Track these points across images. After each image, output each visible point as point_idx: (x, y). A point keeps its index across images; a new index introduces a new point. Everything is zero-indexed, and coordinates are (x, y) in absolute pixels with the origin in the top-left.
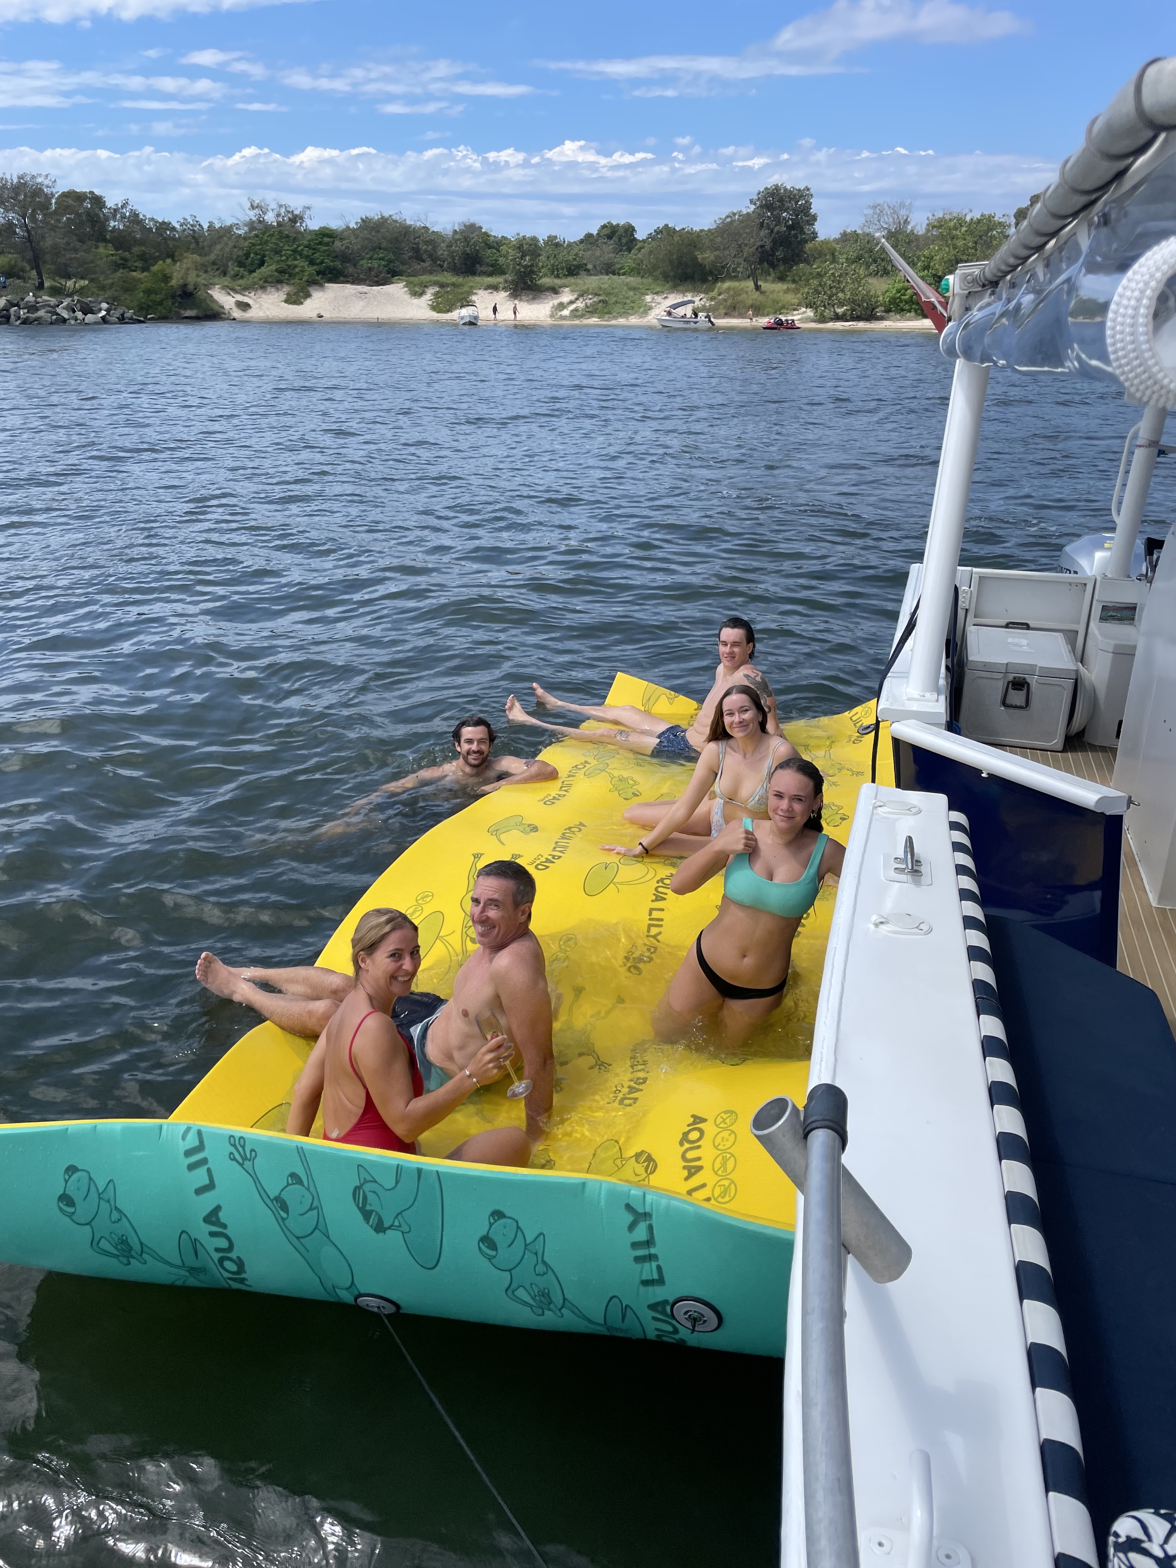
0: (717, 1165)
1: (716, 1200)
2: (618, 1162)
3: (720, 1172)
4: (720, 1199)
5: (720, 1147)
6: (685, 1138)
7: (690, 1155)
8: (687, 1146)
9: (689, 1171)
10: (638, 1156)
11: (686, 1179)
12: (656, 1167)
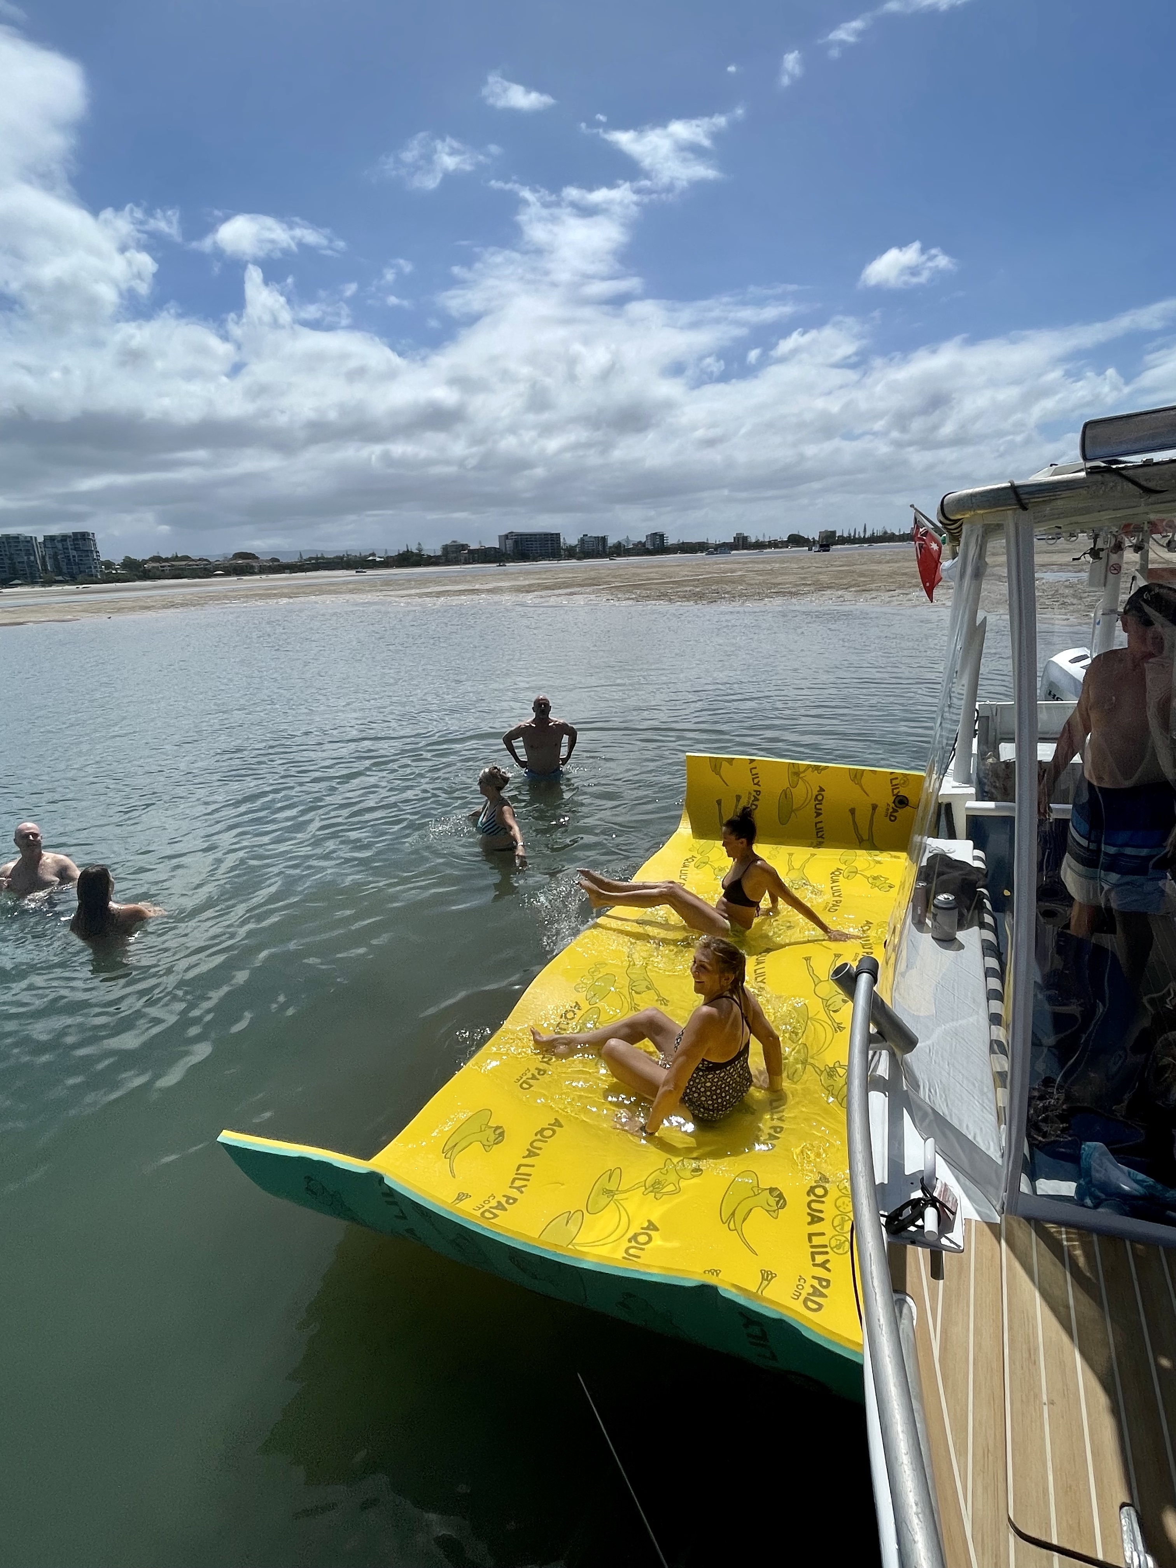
0: (836, 1223)
1: (832, 1249)
2: (755, 1190)
3: (838, 1228)
4: (835, 1249)
5: (841, 1209)
6: (811, 1191)
7: (814, 1206)
8: (813, 1197)
9: (812, 1219)
10: (772, 1190)
11: (809, 1224)
12: (785, 1204)
